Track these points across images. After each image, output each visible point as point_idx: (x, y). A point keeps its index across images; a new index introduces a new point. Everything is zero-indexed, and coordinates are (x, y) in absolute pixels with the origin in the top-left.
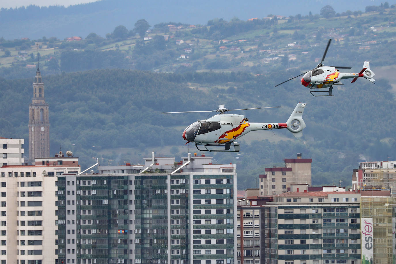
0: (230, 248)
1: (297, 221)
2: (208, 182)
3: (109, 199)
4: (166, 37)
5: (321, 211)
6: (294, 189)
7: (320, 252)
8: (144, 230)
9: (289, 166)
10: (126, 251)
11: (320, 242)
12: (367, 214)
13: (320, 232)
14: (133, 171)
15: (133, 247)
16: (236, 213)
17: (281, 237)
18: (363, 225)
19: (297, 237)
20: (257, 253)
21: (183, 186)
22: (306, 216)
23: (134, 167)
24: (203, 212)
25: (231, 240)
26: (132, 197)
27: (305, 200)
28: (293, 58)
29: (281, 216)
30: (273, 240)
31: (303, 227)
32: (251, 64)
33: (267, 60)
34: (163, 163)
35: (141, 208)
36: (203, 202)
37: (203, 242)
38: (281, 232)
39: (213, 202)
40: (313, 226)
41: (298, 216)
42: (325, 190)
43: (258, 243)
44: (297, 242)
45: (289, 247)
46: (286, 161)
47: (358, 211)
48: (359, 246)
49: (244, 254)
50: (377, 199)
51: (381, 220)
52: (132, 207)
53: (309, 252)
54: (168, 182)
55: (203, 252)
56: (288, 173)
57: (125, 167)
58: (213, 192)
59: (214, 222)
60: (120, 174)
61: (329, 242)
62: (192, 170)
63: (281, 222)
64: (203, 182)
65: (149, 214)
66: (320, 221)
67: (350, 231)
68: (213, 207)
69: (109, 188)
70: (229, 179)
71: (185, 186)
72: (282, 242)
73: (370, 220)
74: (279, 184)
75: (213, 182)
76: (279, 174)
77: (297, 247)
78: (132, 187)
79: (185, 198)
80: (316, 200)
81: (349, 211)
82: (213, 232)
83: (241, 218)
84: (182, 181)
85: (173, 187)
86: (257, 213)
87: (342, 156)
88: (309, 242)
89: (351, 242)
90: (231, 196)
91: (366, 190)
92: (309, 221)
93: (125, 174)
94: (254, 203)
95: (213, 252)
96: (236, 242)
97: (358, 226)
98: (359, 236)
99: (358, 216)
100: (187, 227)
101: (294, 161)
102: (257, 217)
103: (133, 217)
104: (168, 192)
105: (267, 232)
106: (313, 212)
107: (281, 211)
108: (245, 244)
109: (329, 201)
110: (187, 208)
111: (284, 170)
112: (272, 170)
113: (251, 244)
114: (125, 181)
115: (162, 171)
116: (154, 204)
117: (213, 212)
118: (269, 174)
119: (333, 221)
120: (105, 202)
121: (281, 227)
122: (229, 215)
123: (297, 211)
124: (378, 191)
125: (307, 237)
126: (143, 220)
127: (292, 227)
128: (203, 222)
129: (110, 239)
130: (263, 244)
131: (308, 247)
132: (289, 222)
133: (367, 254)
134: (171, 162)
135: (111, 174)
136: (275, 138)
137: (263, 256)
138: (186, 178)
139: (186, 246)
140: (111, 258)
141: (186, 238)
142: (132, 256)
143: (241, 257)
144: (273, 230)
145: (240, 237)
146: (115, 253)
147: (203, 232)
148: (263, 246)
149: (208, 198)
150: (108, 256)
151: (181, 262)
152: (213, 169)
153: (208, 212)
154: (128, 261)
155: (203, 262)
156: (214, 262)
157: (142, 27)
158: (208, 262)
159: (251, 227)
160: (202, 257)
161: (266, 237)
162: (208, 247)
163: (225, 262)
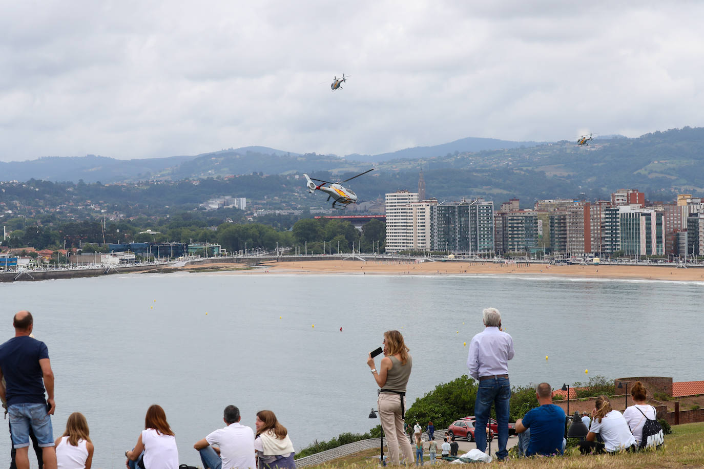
0: (491, 231)
1: (515, 221)
2: (483, 208)
3: (448, 214)
4: (465, 157)
5: (524, 218)
6: (514, 210)
7: (523, 232)
8: (461, 225)
9: (511, 202)
10: (455, 233)
11: (524, 229)
12: (540, 219)
13: (523, 225)
14: (457, 204)
15: (457, 231)
16: (493, 218)
17: (510, 227)
18: (539, 222)
19: (516, 227)
20: (501, 233)
21: (474, 209)
22: (519, 220)
23: (457, 203)
24: (482, 218)
25: (492, 228)
26: (457, 213)
27: (518, 214)
28: (510, 163)
29: (510, 220)
30: (507, 228)
31: (517, 223)
32: (496, 166)
33: (501, 164)
34: (467, 201)
35: (460, 217)
36: (482, 215)
37: (482, 229)
38: (510, 225)
39: (485, 215)
40: (521, 223)
41: (515, 220)
42: (525, 210)
43: (501, 229)
44: (515, 229)
45: (513, 231)
46: (510, 200)
47: (537, 217)
48: (537, 230)
49: (497, 233)
50: (544, 213)
51: (545, 221)
52: (457, 217)
53: (520, 232)
54: (469, 208)
55: (482, 233)
56: (511, 204)
57: (454, 203)
58: (485, 211)
59: (486, 222)
60: (452, 205)
61: (527, 228)
62: (478, 203)
63: (510, 222)
64: (481, 208)
65: (463, 219)
66: (524, 221)
67: (534, 225)
68: (485, 217)
69: (448, 210)
70: (491, 207)
71: (476, 209)
72: (510, 229)
73: (541, 221)
74: (508, 208)
75: (485, 208)
76: (507, 205)
77: (516, 231)
78: (457, 210)
79: (475, 213)
80: (522, 214)
81: (534, 218)
82: (485, 225)
83: (495, 221)
84: (474, 208)
85: (471, 210)
86: (501, 219)
87: (529, 198)
88: (520, 229)
89: (534, 228)
90: (492, 213)
91: (540, 210)
92: (520, 221)
93: (454, 205)
94: (500, 215)
95: (486, 232)
96: (494, 229)
97: (537, 223)
98: (537, 226)
99: (537, 219)
100: (476, 224)
101: (513, 200)
102: (501, 220)
103: (457, 220)
104: (469, 211)
105: (504, 225)
106: (521, 218)
107: (510, 218)
108: (497, 230)
109: (527, 214)
110: (476, 217)
111: (509, 203)
112: (505, 203)
113: (499, 229)
114: (454, 208)
115: (467, 204)
116: (464, 216)
117: (485, 218)
118: (504, 205)
119: (528, 221)
120: (447, 215)
121: (510, 223)
122: (491, 220)
123: (515, 218)
124: (544, 210)
125: (519, 227)
126: (461, 221)
127: (513, 223)
128: (482, 222)
129: (449, 228)
130: (503, 229)
131: (519, 230)
132: (512, 222)
133: (540, 233)
134: (470, 201)
135: (449, 205)
136: (505, 192)
137: (503, 234)
138: (476, 206)
139: (476, 231)
140: (449, 235)
141: (476, 228)
142: (457, 234)
143: (495, 235)
144: (507, 225)
145: (495, 227)
146: (451, 233)
147: (482, 225)
148: (503, 230)
149: (483, 213)
150: (448, 234)
151: (474, 236)
152: (485, 203)
153: (484, 218)
154: (456, 236)
155: (482, 236)
156: (486, 236)
157: (457, 153)
158: (484, 236)
159: (499, 224)
160: (482, 234)
161: (504, 227)
162: (484, 231)
163: (490, 236)
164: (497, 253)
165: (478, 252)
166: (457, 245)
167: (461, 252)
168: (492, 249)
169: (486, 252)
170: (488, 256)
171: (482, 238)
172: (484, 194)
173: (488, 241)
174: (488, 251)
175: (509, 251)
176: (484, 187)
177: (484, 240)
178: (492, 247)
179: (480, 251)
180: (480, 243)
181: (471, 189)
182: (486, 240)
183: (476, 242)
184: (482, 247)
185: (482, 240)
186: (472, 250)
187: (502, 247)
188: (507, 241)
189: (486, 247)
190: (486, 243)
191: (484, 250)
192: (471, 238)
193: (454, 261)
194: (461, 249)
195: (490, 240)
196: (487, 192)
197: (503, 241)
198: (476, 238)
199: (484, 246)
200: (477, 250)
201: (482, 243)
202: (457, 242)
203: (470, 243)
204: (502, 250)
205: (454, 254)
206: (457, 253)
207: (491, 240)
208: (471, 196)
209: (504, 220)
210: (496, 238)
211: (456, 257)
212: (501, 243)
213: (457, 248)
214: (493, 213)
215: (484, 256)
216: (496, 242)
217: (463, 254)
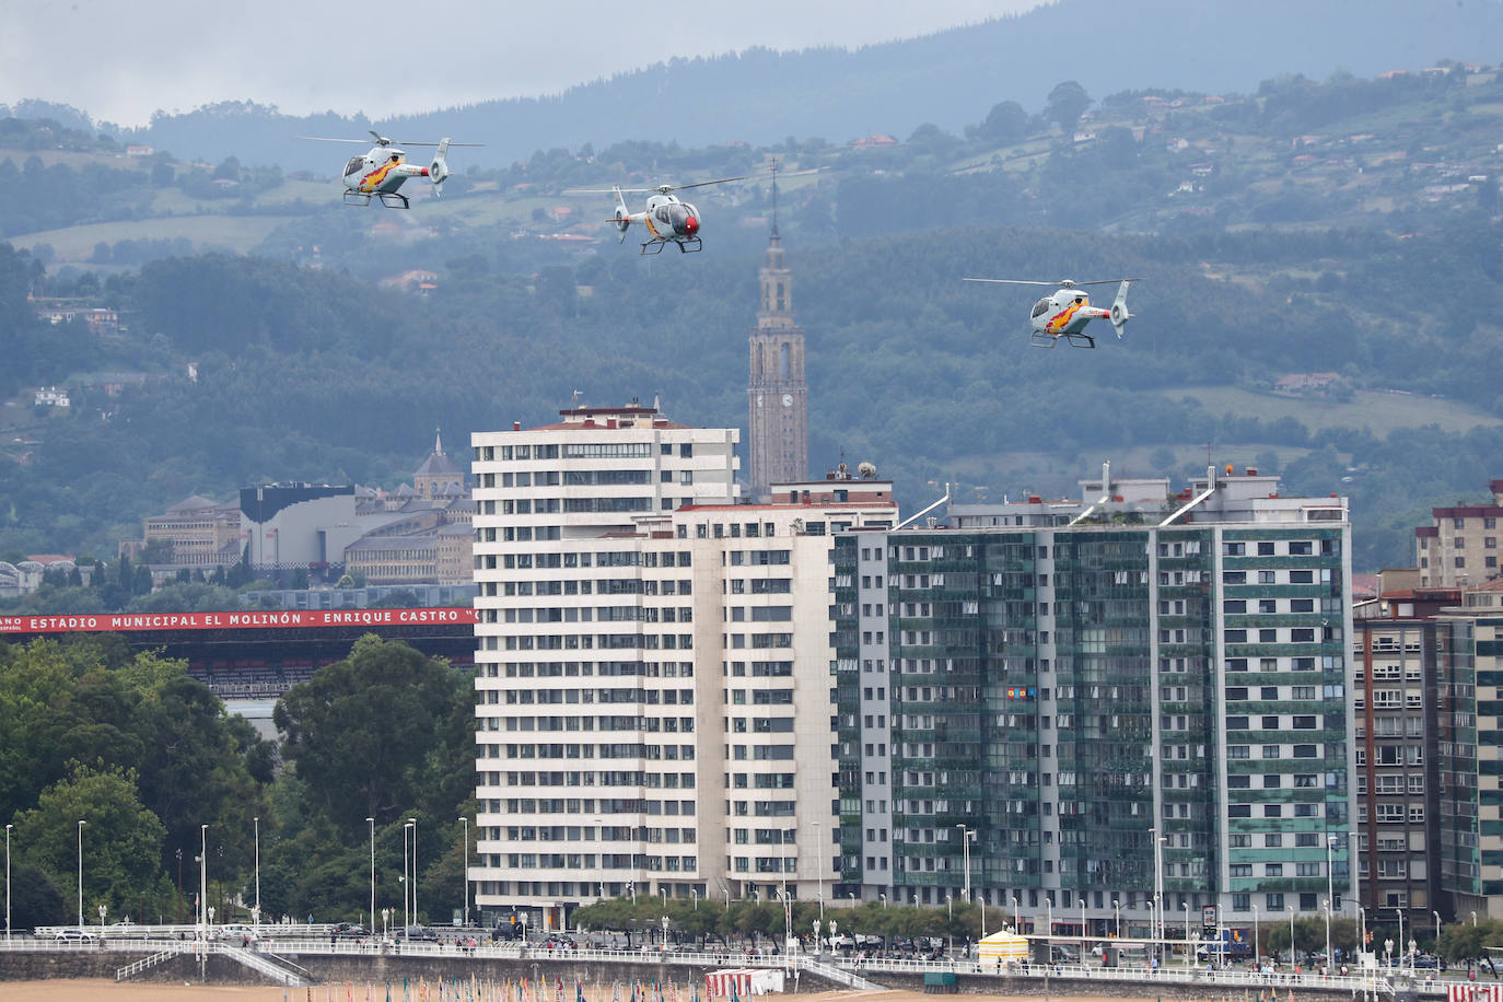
0: (1334, 742)
2: (1266, 549)
3: (982, 600)
4: (1138, 133)
8: (1082, 688)
10: (1030, 750)
14: (1048, 519)
15: (1050, 737)
16: (1352, 639)
17: (1486, 708)
20: (1416, 755)
21: (1192, 563)
23: (1051, 508)
24: (1253, 636)
25: (1336, 719)
26: (1048, 594)
29: (1485, 649)
30: (1462, 718)
32: (1386, 205)
33: (1435, 193)
34: (1134, 494)
35: (1074, 625)
36: (1253, 606)
37: (1255, 723)
38: (1487, 694)
39: (1283, 606)
43: (1417, 727)
46: (1496, 487)
49: (1378, 758)
52: (1048, 623)
54: (1151, 548)
55: (1256, 752)
56: (1501, 522)
57: (1025, 509)
58: (1282, 577)
59: (1285, 665)
60: (1013, 529)
62: (1220, 514)
63: (1485, 663)
64: (1251, 549)
65: (1096, 642)
68: (1284, 621)
69: (980, 568)
70: (1329, 541)
71: (1201, 562)
72: (1488, 723)
74: (1475, 553)
75: (1282, 548)
76: (1474, 528)
78: (1048, 566)
79: (1200, 596)
82: (1285, 694)
83: (1365, 654)
84: (1192, 548)
85: (1165, 565)
86: (1414, 638)
90: (1335, 590)
93: (1026, 527)
94: (1405, 610)
95: (1286, 752)
96: (1353, 724)
100: (1208, 680)
102: (1412, 651)
103: (1049, 651)
104: (1151, 578)
105: (1443, 693)
107: (1486, 634)
108: (1380, 728)
110: (1206, 624)
111: (1489, 514)
112: (1456, 514)
113: (1396, 728)
114: (1026, 548)
115: (1133, 517)
116: (1111, 613)
117: (1284, 636)
118: (1445, 525)
120: (971, 608)
121: (1486, 678)
122: (1332, 646)
126: (1080, 659)
128: (1254, 665)
129: (985, 716)
130: (1432, 728)
134: (1158, 491)
135: (987, 528)
136: (1460, 421)
137: (1433, 765)
138: (1204, 537)
139: (1206, 735)
140: (988, 769)
141: (1206, 713)
142: (1051, 765)
143: (1366, 767)
144: (1461, 687)
145: (1364, 709)
146: (999, 755)
147: (1255, 694)
148: (1433, 736)
149: (1268, 595)
150: (980, 765)
151: (1193, 781)
152: (1280, 513)
153: (1269, 635)
154: (1037, 778)
155: (1257, 782)
156: (1287, 782)
157: (1068, 103)
158: (1272, 781)
159: (1395, 677)
160: (1253, 766)
161: (1442, 709)
162: (1271, 738)
163: (1320, 782)
164: (1382, 928)
165: (1226, 912)
166: (1053, 852)
167: (1082, 913)
168: (1341, 889)
169: (1292, 911)
170: (1307, 941)
171: (1256, 796)
172: (1289, 434)
173: (1305, 825)
174: (1308, 901)
175: (1481, 903)
176: (1294, 380)
177: (1273, 811)
178: (1342, 871)
179: (1242, 902)
180: (1239, 841)
181: (1176, 395)
182: (1288, 811)
183: (1206, 831)
184: (1259, 871)
185: (1257, 811)
186: (1178, 894)
187: (1419, 870)
188: (1464, 823)
189: (1289, 871)
190: (1289, 840)
191: (1275, 892)
192: (1169, 798)
193: (1025, 984)
194: (1082, 888)
195: (1321, 810)
196: (1314, 421)
197: (1434, 824)
198: (1206, 797)
199: (1273, 866)
200: (1212, 889)
201: (1258, 841)
202: (1052, 823)
203: (1159, 840)
204: (1419, 900)
205: (1026, 928)
206: (1046, 917)
207: (1334, 816)
208: (1184, 456)
209: (1442, 650)
210: (1368, 796)
211: (1039, 949)
212: (1418, 841)
213: (1054, 880)
214: (1348, 588)
215: (1273, 943)
216: (1369, 827)
217: (1097, 926)
